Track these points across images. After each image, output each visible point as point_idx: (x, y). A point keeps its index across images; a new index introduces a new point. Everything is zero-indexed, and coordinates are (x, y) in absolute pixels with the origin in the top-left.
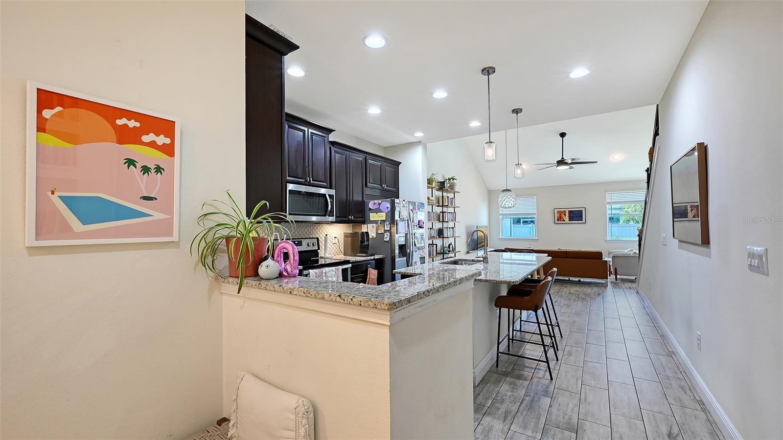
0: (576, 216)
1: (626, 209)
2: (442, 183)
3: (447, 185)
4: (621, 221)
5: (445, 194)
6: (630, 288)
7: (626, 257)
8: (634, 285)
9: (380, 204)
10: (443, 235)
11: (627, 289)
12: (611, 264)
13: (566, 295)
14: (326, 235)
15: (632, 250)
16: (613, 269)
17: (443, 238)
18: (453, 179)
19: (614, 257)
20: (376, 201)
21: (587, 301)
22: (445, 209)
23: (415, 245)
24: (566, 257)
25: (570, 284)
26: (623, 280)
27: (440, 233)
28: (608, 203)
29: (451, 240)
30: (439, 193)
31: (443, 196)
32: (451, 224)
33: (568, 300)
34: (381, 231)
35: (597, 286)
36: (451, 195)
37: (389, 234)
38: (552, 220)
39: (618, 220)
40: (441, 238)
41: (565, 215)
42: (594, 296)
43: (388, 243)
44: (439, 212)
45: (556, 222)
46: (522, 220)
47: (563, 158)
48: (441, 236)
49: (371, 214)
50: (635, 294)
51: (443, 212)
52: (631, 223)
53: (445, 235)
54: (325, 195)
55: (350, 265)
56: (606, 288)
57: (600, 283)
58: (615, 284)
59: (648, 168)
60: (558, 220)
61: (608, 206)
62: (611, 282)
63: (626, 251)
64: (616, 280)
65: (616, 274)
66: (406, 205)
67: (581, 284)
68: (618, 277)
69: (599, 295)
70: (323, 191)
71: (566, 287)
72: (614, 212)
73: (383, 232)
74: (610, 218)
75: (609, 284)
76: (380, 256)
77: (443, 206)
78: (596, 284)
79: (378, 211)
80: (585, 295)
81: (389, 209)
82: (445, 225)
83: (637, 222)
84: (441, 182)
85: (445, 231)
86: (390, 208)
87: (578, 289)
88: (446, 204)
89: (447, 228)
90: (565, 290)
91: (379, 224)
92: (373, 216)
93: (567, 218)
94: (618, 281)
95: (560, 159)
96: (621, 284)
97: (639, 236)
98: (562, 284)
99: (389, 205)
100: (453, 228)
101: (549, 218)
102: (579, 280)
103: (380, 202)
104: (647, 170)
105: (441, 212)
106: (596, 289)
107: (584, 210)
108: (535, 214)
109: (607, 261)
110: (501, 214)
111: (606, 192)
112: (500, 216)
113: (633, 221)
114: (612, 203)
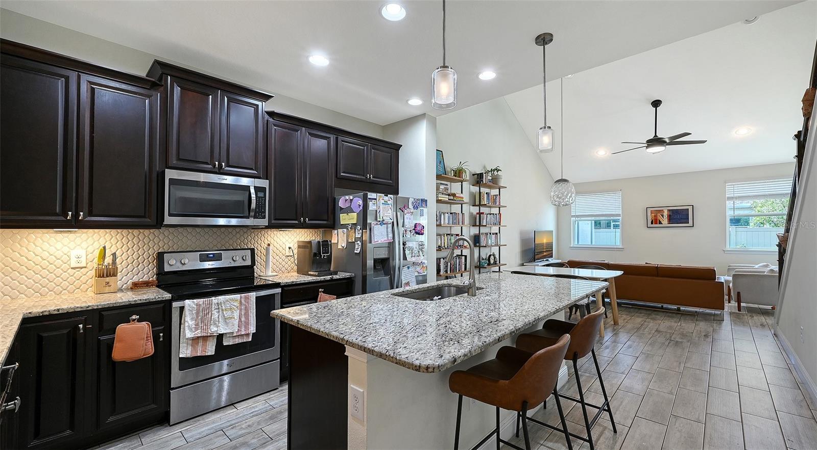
0: (679, 217)
1: (759, 208)
2: (480, 176)
3: (487, 178)
4: (751, 224)
5: (483, 190)
6: (762, 325)
7: (757, 277)
8: (770, 320)
9: (351, 200)
10: (479, 242)
11: (757, 327)
12: (731, 285)
13: (650, 333)
14: (269, 245)
15: (767, 266)
16: (734, 293)
17: (480, 247)
18: (498, 170)
19: (734, 276)
20: (347, 197)
21: (684, 349)
22: (483, 210)
23: (405, 258)
24: (658, 276)
25: (662, 314)
26: (751, 311)
27: (476, 240)
28: (729, 198)
29: (495, 250)
30: (475, 189)
31: (480, 193)
32: (495, 229)
33: (650, 344)
34: (352, 240)
35: (706, 320)
36: (494, 192)
37: (360, 244)
38: (643, 222)
39: (747, 223)
40: (477, 246)
41: (663, 216)
42: (697, 339)
43: (359, 256)
44: (475, 213)
45: (650, 225)
46: (612, 224)
47: (656, 136)
48: (478, 244)
49: (341, 215)
50: (771, 337)
51: (480, 214)
52: (767, 226)
53: (483, 243)
54: (249, 187)
55: (279, 290)
56: (720, 324)
57: (710, 315)
58: (737, 317)
59: (799, 132)
60: (652, 223)
61: (729, 204)
62: (731, 313)
63: (757, 266)
64: (739, 310)
65: (739, 301)
66: (389, 202)
67: (679, 315)
68: (742, 304)
69: (706, 336)
70: (244, 181)
71: (654, 319)
72: (737, 213)
73: (354, 241)
74: (731, 220)
75: (727, 318)
76: (347, 275)
77: (480, 205)
78: (706, 317)
79: (349, 210)
80: (683, 335)
81: (361, 208)
82: (483, 230)
83: (776, 225)
84: (478, 174)
85: (482, 238)
86: (362, 206)
87: (673, 324)
88: (485, 202)
89: (487, 234)
90: (651, 324)
91: (350, 230)
92: (344, 219)
93: (665, 221)
94: (743, 312)
95: (652, 138)
96: (747, 318)
97: (779, 245)
98: (650, 314)
99: (361, 202)
100: (497, 234)
101: (639, 220)
102: (679, 309)
103: (351, 198)
104: (798, 136)
105: (477, 213)
106: (702, 325)
107: (690, 208)
108: (619, 215)
109: (723, 283)
110: (573, 216)
111: (726, 183)
112: (572, 219)
113: (770, 224)
114: (736, 199)
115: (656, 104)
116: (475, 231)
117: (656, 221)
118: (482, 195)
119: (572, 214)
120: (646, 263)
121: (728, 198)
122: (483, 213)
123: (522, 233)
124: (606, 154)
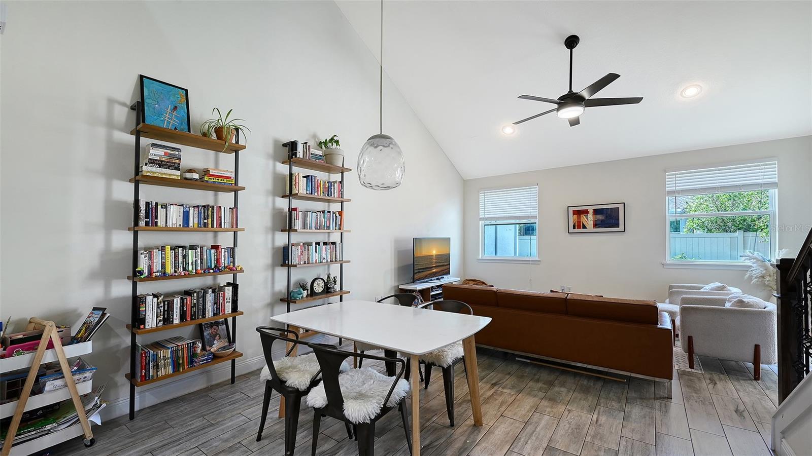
0: (607, 218)
2: (292, 146)
3: (309, 151)
5: (295, 169)
10: (289, 259)
15: (722, 288)
16: (683, 337)
17: (289, 267)
18: (334, 141)
22: (295, 203)
27: (286, 254)
28: (670, 193)
29: (335, 270)
31: (291, 175)
32: (335, 236)
38: (563, 226)
40: (283, 266)
41: (587, 216)
45: (571, 230)
47: (571, 90)
48: (286, 263)
51: (292, 210)
53: (298, 260)
60: (574, 228)
62: (680, 375)
63: (708, 288)
64: (691, 365)
65: (691, 352)
74: (672, 223)
77: (291, 196)
82: (295, 238)
84: (288, 144)
88: (302, 190)
89: (307, 244)
94: (696, 370)
100: (333, 243)
107: (621, 207)
108: (535, 217)
109: (670, 330)
110: (481, 219)
111: (665, 172)
112: (480, 222)
113: (704, 229)
114: (679, 193)
115: (572, 42)
116: (281, 239)
117: (579, 225)
118: (294, 178)
119: (480, 217)
120: (552, 291)
121: (667, 192)
122: (295, 209)
123: (397, 242)
124: (514, 132)
